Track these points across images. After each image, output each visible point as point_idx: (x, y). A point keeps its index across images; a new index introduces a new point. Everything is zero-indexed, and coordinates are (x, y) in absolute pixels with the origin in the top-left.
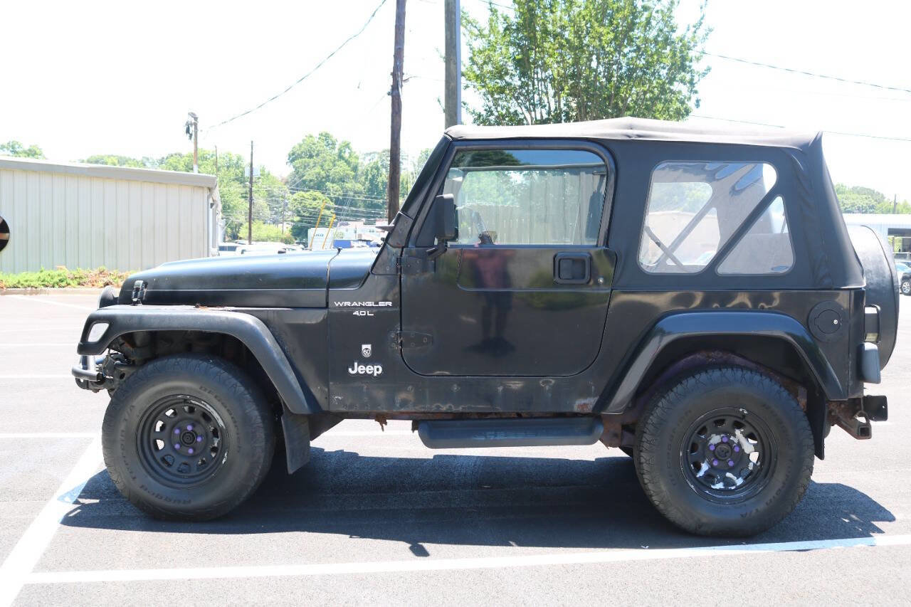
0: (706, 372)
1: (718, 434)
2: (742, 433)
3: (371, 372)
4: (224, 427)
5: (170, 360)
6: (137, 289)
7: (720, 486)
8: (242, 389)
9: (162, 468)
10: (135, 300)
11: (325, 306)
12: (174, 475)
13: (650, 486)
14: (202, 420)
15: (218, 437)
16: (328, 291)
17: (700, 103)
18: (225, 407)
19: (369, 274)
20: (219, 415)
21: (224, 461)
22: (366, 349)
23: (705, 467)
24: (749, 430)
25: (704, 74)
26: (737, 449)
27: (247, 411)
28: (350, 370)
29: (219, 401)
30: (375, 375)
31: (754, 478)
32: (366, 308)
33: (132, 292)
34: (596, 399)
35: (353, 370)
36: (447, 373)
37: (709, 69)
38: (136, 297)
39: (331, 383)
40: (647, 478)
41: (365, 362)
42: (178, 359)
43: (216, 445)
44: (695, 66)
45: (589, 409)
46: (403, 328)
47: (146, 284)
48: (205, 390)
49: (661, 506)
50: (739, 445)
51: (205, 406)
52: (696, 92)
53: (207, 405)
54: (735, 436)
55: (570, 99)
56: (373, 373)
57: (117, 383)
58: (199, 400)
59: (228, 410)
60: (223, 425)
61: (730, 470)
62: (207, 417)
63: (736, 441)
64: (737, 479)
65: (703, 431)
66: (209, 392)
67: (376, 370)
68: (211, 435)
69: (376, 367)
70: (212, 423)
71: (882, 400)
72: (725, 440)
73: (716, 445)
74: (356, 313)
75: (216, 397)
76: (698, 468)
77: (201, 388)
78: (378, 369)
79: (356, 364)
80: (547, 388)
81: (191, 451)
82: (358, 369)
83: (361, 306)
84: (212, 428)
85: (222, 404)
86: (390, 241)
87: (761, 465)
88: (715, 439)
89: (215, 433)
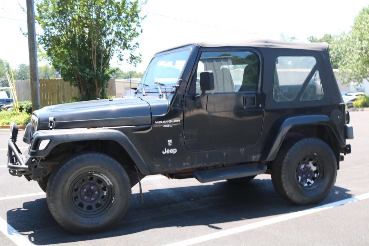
0: (302, 140)
1: (303, 164)
2: (312, 163)
3: (172, 152)
4: (112, 185)
5: (84, 155)
6: (51, 122)
7: (306, 185)
8: (120, 166)
9: (79, 209)
10: (51, 127)
11: (151, 123)
12: (86, 212)
13: (286, 188)
14: (97, 184)
15: (106, 190)
16: (151, 117)
17: (143, 31)
18: (114, 175)
19: (169, 108)
20: (110, 179)
21: (113, 201)
22: (170, 142)
23: (300, 178)
24: (315, 161)
25: (143, 19)
26: (310, 170)
27: (124, 176)
28: (163, 152)
29: (110, 172)
30: (174, 153)
31: (318, 180)
32: (169, 123)
33: (48, 124)
34: (261, 155)
35: (164, 152)
36: (203, 150)
37: (146, 16)
38: (51, 125)
39: (155, 159)
40: (284, 185)
41: (169, 148)
42: (88, 154)
43: (105, 194)
44: (140, 15)
45: (258, 159)
46: (185, 131)
47: (55, 119)
48: (104, 168)
49: (290, 195)
50: (310, 168)
51: (102, 176)
52: (140, 26)
53: (104, 176)
54: (309, 164)
55: (85, 29)
56: (173, 153)
57: (33, 171)
58: (99, 173)
59: (115, 177)
60: (111, 184)
61: (308, 178)
62: (100, 181)
63: (309, 166)
64: (312, 181)
65: (299, 164)
66: (105, 169)
67: (174, 151)
68: (101, 190)
69: (174, 150)
70: (103, 184)
71: (349, 146)
72: (306, 166)
73: (304, 169)
74: (165, 126)
75: (109, 171)
76: (298, 179)
77: (101, 167)
78: (175, 151)
79: (165, 149)
80: (242, 152)
81: (93, 199)
82: (167, 151)
83: (167, 123)
84: (103, 186)
85: (112, 174)
86: (178, 92)
87: (319, 175)
88: (303, 166)
89: (104, 189)
